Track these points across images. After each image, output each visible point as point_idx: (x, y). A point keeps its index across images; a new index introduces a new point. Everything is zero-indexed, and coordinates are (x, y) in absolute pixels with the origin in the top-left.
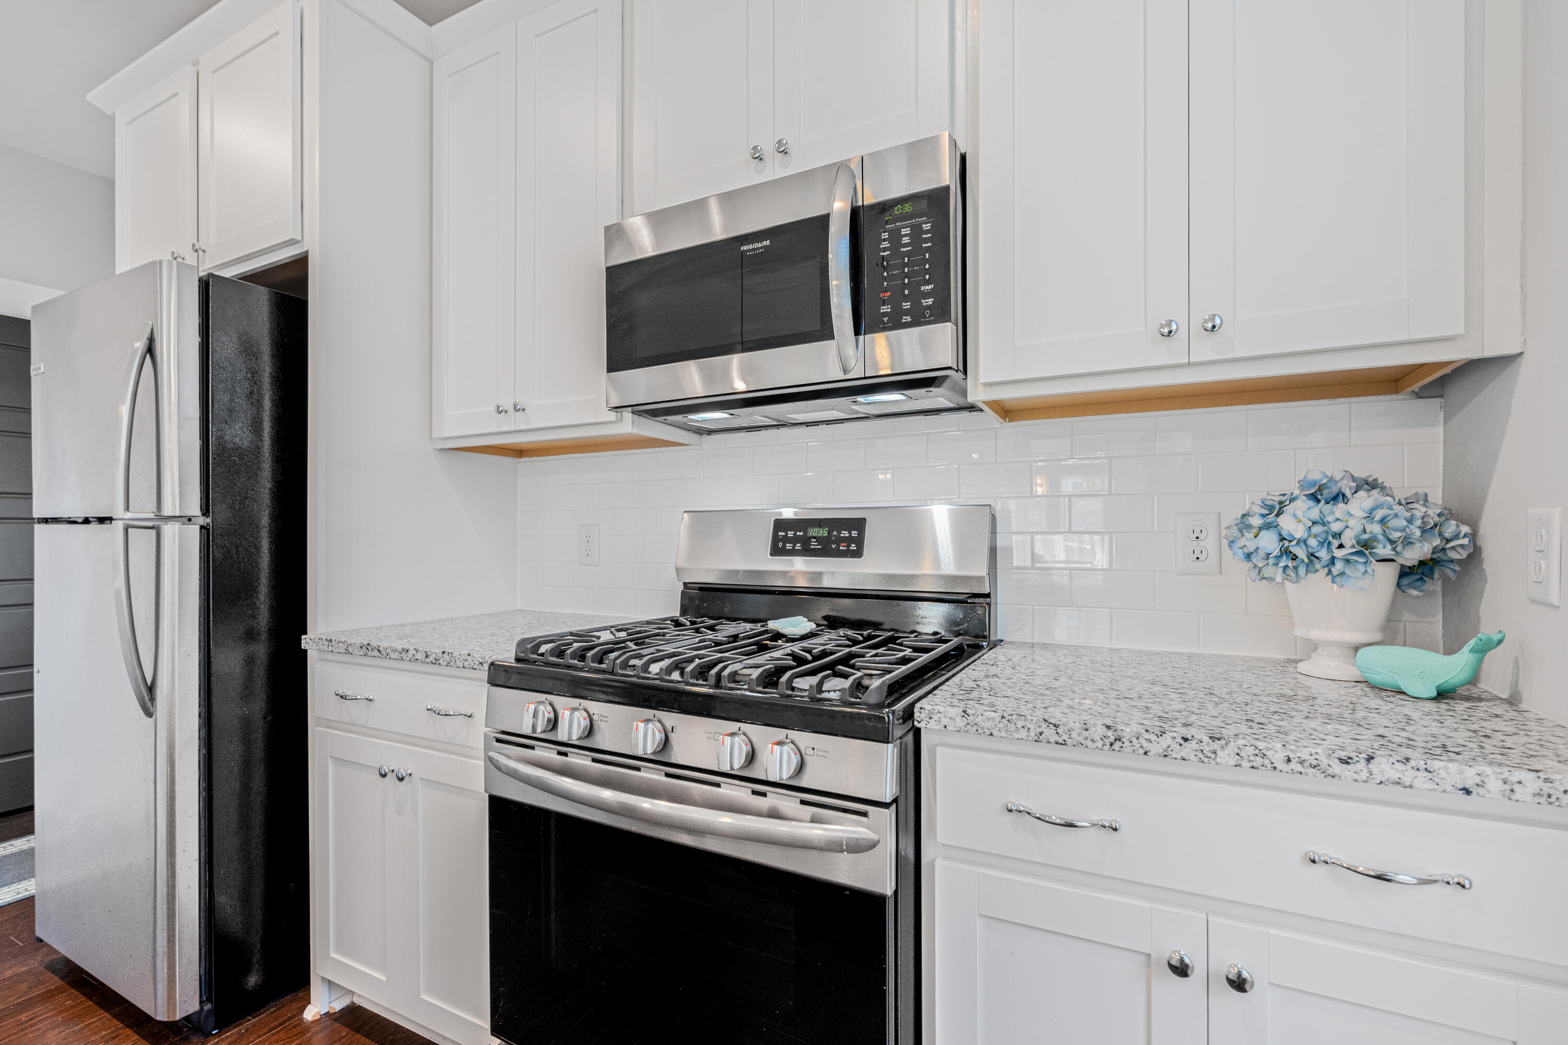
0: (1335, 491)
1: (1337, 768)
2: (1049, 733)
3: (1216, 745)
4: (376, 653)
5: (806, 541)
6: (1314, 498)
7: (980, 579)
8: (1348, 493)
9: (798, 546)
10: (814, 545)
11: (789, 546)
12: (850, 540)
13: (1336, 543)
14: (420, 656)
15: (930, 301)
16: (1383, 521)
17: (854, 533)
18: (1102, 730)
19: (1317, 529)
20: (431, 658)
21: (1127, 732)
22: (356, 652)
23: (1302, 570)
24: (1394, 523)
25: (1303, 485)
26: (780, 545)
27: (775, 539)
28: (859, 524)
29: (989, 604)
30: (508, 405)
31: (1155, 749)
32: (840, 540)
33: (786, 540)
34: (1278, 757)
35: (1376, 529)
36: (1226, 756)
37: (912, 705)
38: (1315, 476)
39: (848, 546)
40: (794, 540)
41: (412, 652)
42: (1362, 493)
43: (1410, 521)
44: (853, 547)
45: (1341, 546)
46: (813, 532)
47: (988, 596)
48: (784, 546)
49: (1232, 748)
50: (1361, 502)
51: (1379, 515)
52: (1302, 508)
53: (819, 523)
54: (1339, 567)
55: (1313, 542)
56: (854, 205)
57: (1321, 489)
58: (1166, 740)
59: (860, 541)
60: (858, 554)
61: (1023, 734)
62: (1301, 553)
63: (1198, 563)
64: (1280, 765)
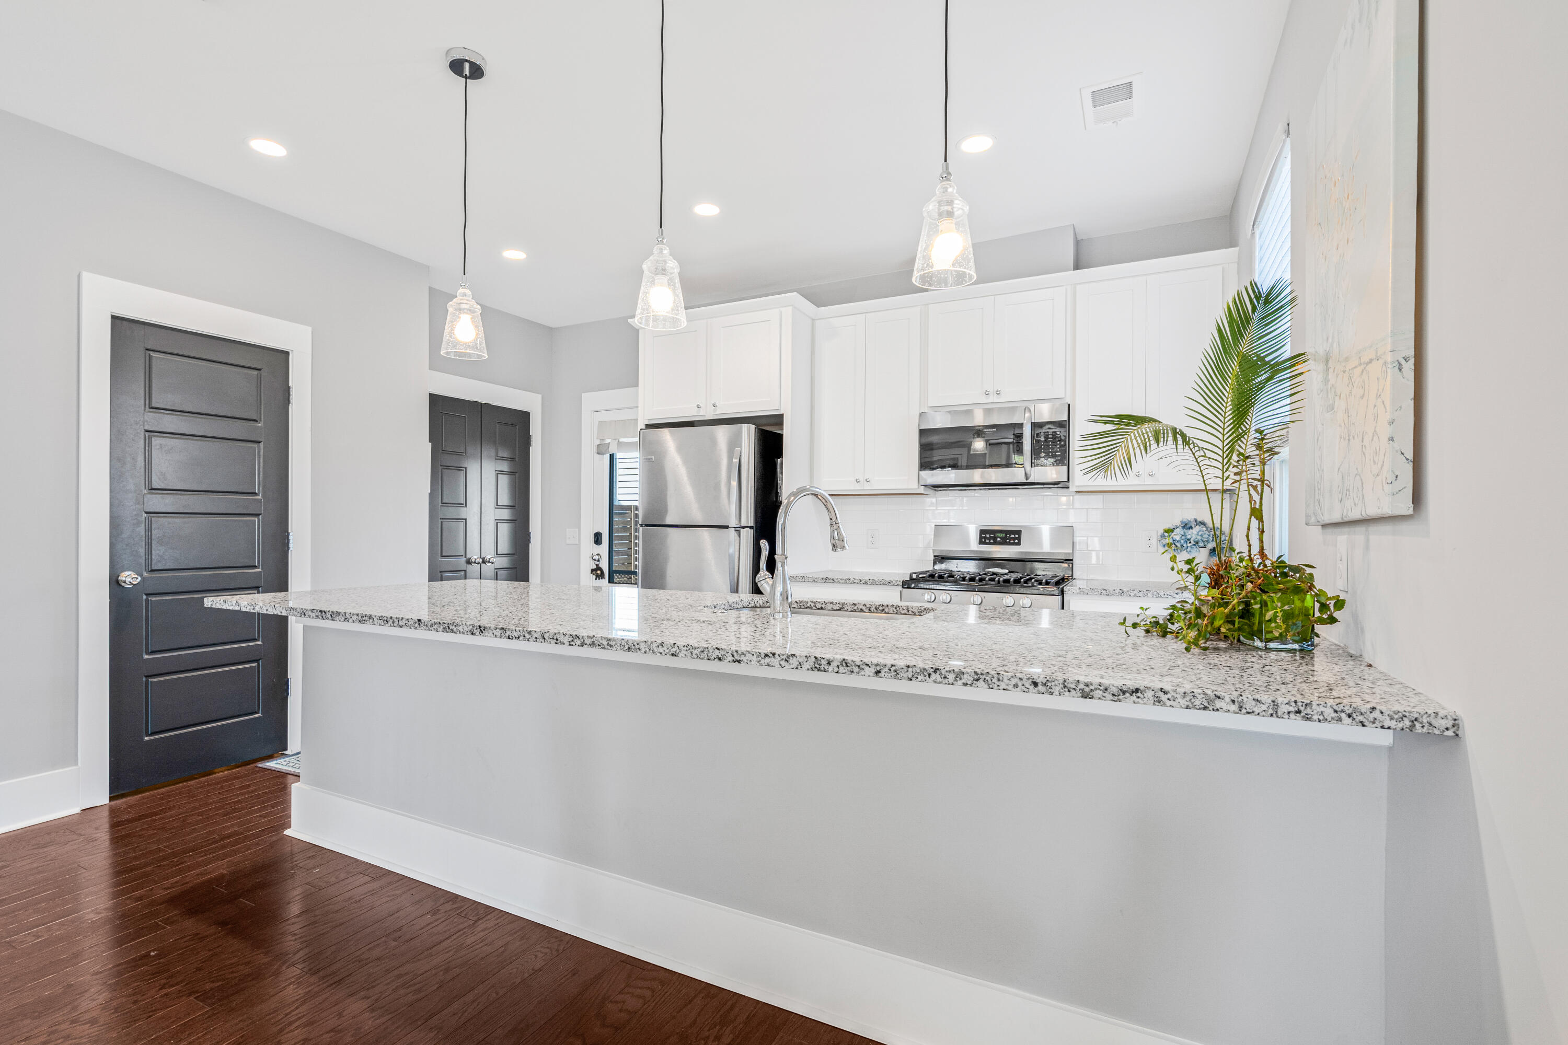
0: (1189, 525)
1: (1175, 595)
2: (1104, 592)
3: (1147, 592)
4: (831, 581)
5: (995, 538)
6: (1184, 527)
7: (1069, 553)
8: (1193, 526)
9: (992, 541)
10: (999, 540)
11: (987, 541)
12: (1015, 539)
13: (1188, 542)
14: (856, 581)
15: (1059, 458)
16: (1201, 536)
17: (1017, 536)
18: (1118, 591)
19: (1183, 537)
20: (863, 582)
21: (1125, 590)
22: (820, 581)
23: (1179, 550)
24: (1204, 536)
25: (1182, 522)
26: (983, 540)
27: (981, 538)
28: (1019, 532)
29: (1072, 564)
30: (861, 479)
31: (1132, 594)
32: (1010, 539)
33: (986, 538)
34: (1162, 594)
35: (1199, 538)
36: (1150, 595)
37: (1063, 587)
38: (1185, 520)
39: (1014, 541)
40: (989, 539)
41: (852, 580)
42: (1198, 526)
43: (1209, 536)
44: (1016, 541)
45: (1190, 543)
46: (998, 535)
47: (1072, 560)
48: (985, 540)
49: (1151, 593)
50: (1196, 529)
51: (1200, 534)
52: (1179, 531)
53: (1001, 531)
54: (1189, 549)
55: (1182, 541)
56: (1033, 421)
57: (1186, 525)
58: (1135, 592)
59: (1019, 539)
60: (1019, 544)
61: (1097, 593)
62: (1179, 545)
63: (1150, 549)
64: (1163, 596)
